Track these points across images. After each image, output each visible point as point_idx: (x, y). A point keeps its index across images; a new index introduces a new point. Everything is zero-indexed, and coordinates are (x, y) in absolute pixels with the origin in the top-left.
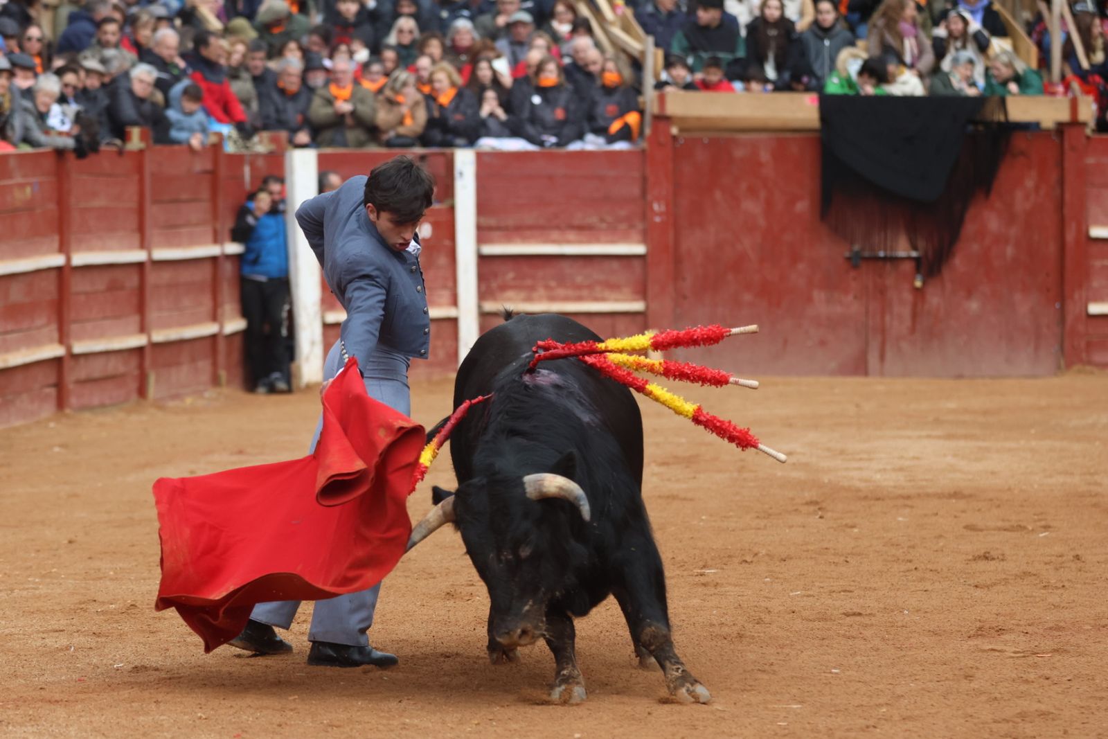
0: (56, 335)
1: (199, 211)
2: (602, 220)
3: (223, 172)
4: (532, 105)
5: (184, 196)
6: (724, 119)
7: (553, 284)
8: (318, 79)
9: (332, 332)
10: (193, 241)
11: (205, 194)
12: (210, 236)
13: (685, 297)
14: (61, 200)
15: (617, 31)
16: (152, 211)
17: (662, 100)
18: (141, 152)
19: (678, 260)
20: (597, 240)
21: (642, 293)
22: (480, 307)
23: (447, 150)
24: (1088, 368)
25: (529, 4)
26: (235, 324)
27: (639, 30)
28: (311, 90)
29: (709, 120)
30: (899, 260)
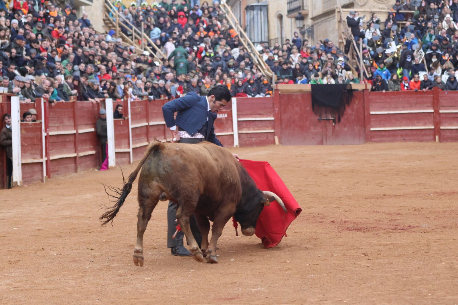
0: (146, 140)
2: (265, 113)
4: (249, 88)
6: (290, 90)
7: (254, 127)
13: (283, 129)
14: (147, 111)
15: (266, 71)
17: (277, 86)
18: (164, 100)
19: (281, 121)
20: (263, 117)
21: (273, 128)
22: (238, 132)
24: (371, 142)
27: (271, 71)
29: (287, 90)
30: (329, 120)
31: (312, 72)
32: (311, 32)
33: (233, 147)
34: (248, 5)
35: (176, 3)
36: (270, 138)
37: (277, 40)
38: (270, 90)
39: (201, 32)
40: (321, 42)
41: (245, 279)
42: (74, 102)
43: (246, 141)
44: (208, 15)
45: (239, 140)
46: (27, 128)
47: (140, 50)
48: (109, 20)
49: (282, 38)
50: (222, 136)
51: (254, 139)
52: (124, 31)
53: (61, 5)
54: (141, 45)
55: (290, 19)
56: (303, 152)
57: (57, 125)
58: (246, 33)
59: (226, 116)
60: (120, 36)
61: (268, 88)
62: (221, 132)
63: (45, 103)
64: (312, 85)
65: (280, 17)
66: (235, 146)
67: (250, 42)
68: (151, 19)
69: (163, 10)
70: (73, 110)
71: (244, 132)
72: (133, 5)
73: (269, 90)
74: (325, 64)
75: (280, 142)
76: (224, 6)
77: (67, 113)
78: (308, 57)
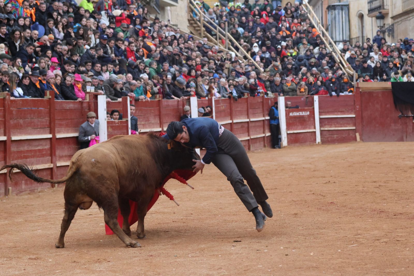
1: (260, 110)
2: (346, 110)
3: (265, 102)
4: (331, 86)
5: (257, 107)
6: (371, 88)
7: (336, 124)
8: (284, 82)
9: (289, 135)
10: (259, 117)
11: (261, 107)
12: (262, 116)
13: (364, 126)
14: (231, 109)
15: (347, 70)
16: (250, 111)
17: (358, 84)
18: (247, 98)
19: (362, 118)
20: (345, 114)
21: (355, 125)
22: (320, 129)
23: (312, 96)
25: (330, 65)
26: (268, 134)
27: (352, 69)
28: (283, 84)
29: (368, 88)
30: (409, 116)
31: (392, 70)
32: (391, 31)
33: (315, 144)
34: (329, 5)
35: (259, 3)
36: (351, 135)
37: (358, 38)
38: (352, 88)
39: (283, 31)
40: (401, 40)
41: (325, 273)
42: (159, 101)
43: (328, 138)
44: (291, 15)
45: (321, 137)
46: (114, 126)
47: (224, 49)
48: (194, 20)
49: (363, 37)
50: (303, 134)
51: (335, 136)
52: (209, 31)
53: (147, 5)
54: (225, 45)
55: (370, 18)
56: (383, 149)
57: (143, 123)
58: (328, 32)
59: (308, 113)
60: (204, 35)
61: (350, 86)
62: (304, 129)
63: (131, 102)
64: (392, 83)
65: (361, 17)
66: (317, 143)
67: (331, 40)
68: (235, 19)
69: (247, 10)
70: (158, 108)
71: (326, 129)
72: (217, 6)
73: (350, 88)
74: (405, 62)
75: (361, 139)
76: (306, 6)
77: (153, 111)
78: (388, 56)
